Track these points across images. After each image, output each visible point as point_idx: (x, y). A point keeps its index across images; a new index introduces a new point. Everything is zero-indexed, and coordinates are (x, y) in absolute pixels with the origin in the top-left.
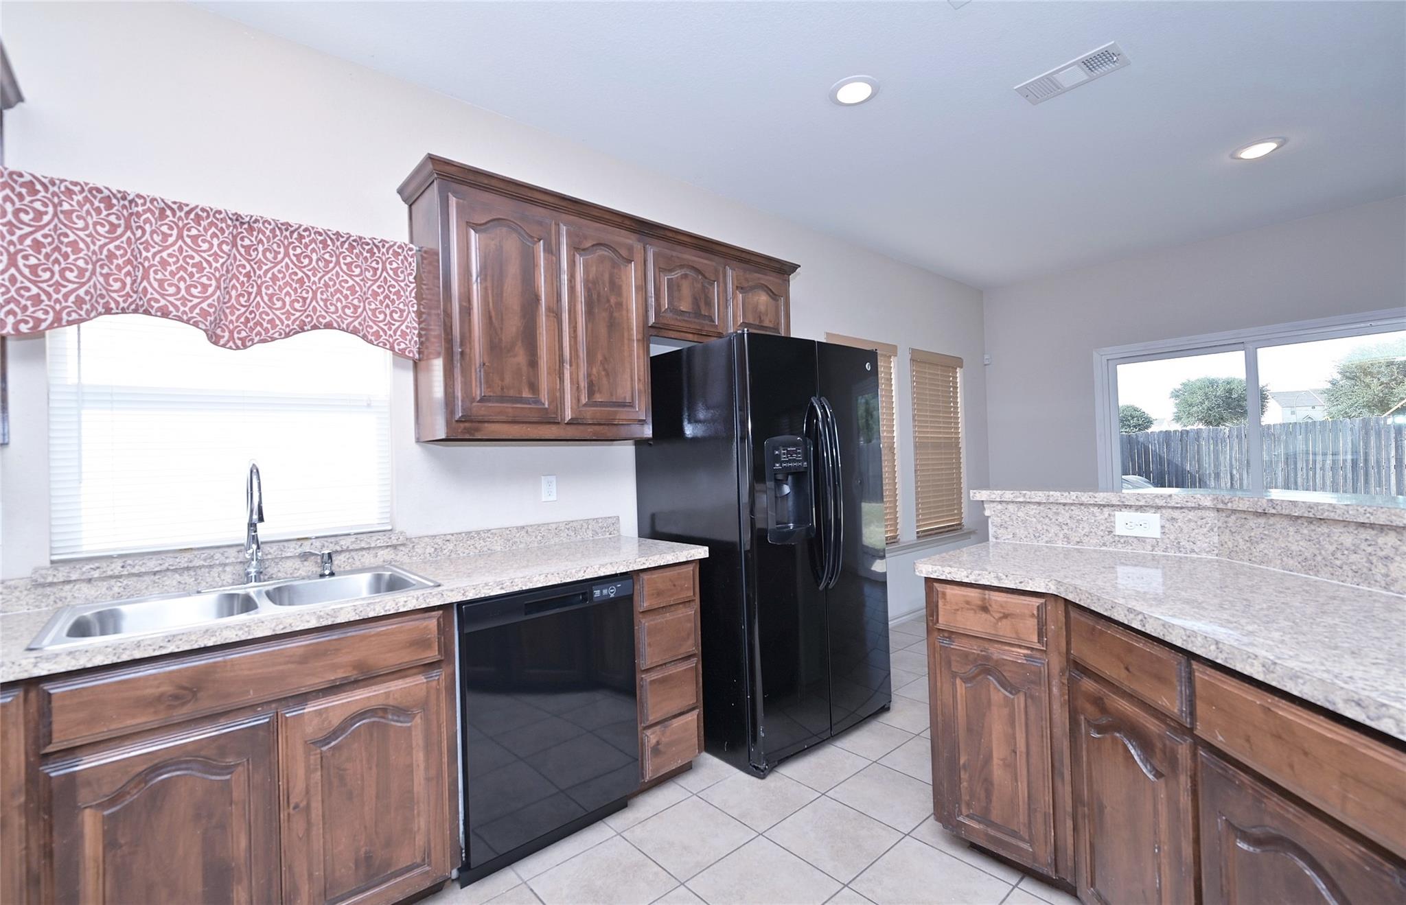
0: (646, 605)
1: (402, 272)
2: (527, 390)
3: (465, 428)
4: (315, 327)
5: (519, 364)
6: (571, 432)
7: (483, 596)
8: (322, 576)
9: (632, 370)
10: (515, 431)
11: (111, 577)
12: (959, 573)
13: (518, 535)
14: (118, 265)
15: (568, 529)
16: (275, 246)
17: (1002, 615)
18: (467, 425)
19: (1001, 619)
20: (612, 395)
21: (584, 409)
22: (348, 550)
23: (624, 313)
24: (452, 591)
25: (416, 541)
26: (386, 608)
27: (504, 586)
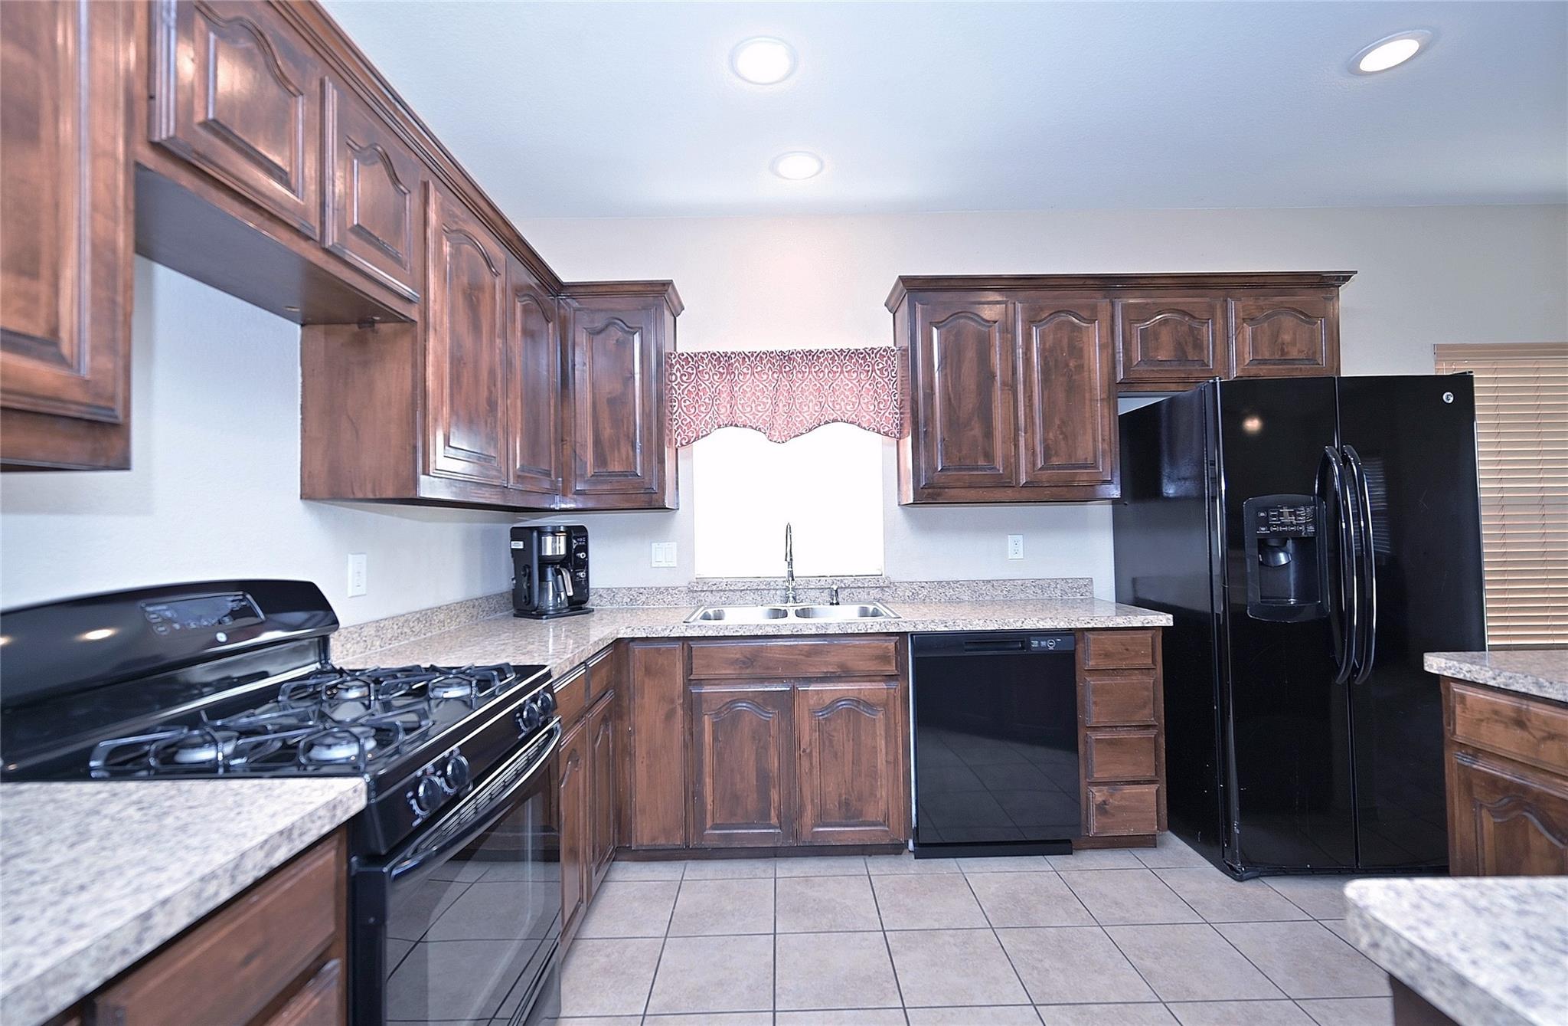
0: (1091, 663)
1: (886, 370)
2: (982, 458)
3: (929, 494)
4: (826, 423)
5: (975, 436)
6: (1026, 494)
7: (930, 630)
8: (832, 604)
9: (1094, 431)
10: (972, 494)
11: (721, 590)
12: (1483, 672)
13: (984, 588)
14: (724, 398)
15: (1034, 587)
16: (803, 368)
17: (1545, 734)
18: (930, 490)
19: (1544, 739)
20: (1070, 457)
21: (1040, 472)
22: (849, 587)
23: (1086, 374)
24: (906, 622)
25: (898, 585)
26: (859, 628)
27: (947, 625)
